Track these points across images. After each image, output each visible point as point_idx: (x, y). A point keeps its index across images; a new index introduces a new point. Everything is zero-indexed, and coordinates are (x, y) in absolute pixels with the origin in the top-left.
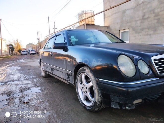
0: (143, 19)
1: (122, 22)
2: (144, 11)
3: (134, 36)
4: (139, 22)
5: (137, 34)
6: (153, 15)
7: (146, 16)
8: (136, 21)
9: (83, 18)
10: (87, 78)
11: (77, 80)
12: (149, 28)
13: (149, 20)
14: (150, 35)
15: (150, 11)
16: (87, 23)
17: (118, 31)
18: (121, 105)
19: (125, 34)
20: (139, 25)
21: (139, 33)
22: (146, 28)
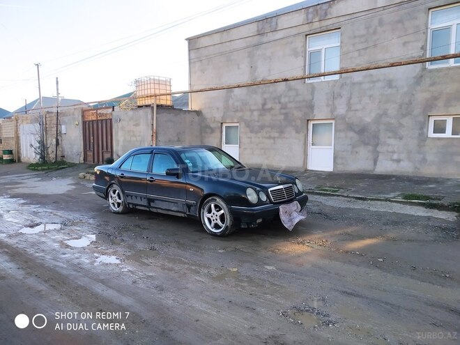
0: (264, 110)
1: (227, 108)
2: (265, 96)
3: (249, 138)
4: (256, 113)
5: (253, 135)
6: (278, 106)
7: (269, 106)
8: (252, 111)
9: (146, 93)
10: (216, 206)
11: (204, 209)
12: (272, 127)
13: (272, 112)
14: (274, 138)
15: (275, 98)
16: (158, 103)
17: (220, 124)
18: (248, 224)
19: (232, 131)
20: (257, 119)
21: (257, 132)
22: (267, 126)
